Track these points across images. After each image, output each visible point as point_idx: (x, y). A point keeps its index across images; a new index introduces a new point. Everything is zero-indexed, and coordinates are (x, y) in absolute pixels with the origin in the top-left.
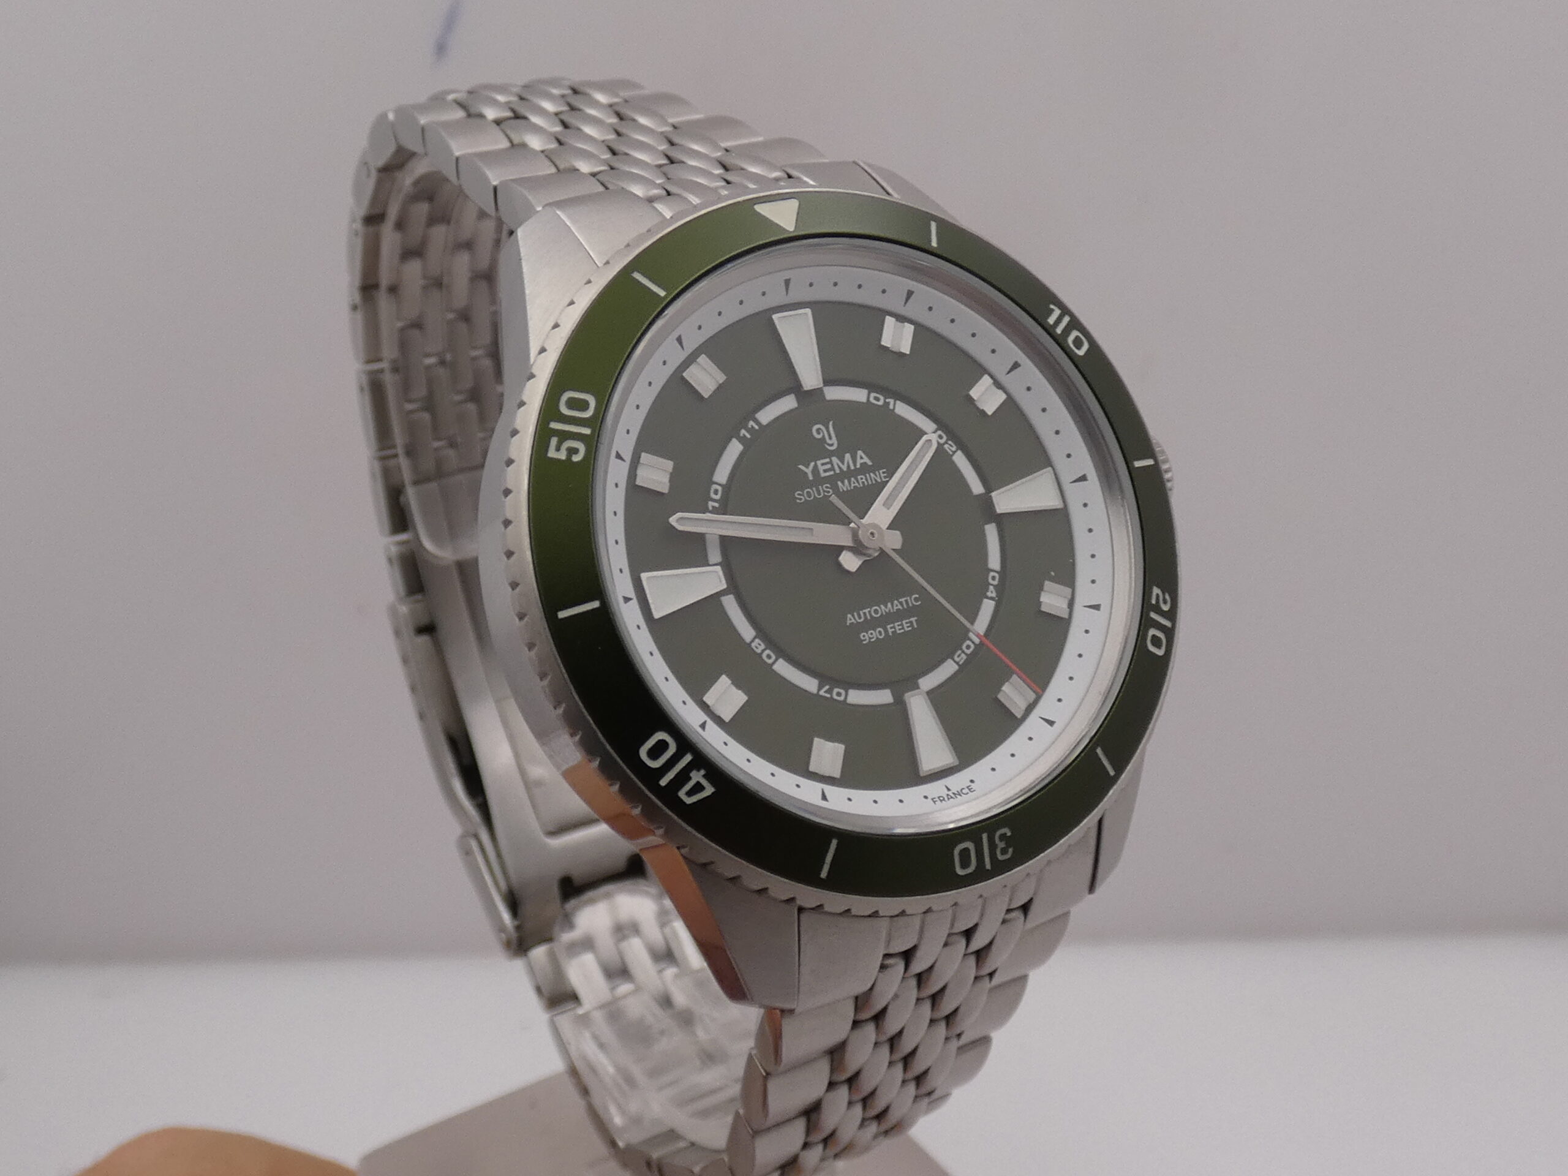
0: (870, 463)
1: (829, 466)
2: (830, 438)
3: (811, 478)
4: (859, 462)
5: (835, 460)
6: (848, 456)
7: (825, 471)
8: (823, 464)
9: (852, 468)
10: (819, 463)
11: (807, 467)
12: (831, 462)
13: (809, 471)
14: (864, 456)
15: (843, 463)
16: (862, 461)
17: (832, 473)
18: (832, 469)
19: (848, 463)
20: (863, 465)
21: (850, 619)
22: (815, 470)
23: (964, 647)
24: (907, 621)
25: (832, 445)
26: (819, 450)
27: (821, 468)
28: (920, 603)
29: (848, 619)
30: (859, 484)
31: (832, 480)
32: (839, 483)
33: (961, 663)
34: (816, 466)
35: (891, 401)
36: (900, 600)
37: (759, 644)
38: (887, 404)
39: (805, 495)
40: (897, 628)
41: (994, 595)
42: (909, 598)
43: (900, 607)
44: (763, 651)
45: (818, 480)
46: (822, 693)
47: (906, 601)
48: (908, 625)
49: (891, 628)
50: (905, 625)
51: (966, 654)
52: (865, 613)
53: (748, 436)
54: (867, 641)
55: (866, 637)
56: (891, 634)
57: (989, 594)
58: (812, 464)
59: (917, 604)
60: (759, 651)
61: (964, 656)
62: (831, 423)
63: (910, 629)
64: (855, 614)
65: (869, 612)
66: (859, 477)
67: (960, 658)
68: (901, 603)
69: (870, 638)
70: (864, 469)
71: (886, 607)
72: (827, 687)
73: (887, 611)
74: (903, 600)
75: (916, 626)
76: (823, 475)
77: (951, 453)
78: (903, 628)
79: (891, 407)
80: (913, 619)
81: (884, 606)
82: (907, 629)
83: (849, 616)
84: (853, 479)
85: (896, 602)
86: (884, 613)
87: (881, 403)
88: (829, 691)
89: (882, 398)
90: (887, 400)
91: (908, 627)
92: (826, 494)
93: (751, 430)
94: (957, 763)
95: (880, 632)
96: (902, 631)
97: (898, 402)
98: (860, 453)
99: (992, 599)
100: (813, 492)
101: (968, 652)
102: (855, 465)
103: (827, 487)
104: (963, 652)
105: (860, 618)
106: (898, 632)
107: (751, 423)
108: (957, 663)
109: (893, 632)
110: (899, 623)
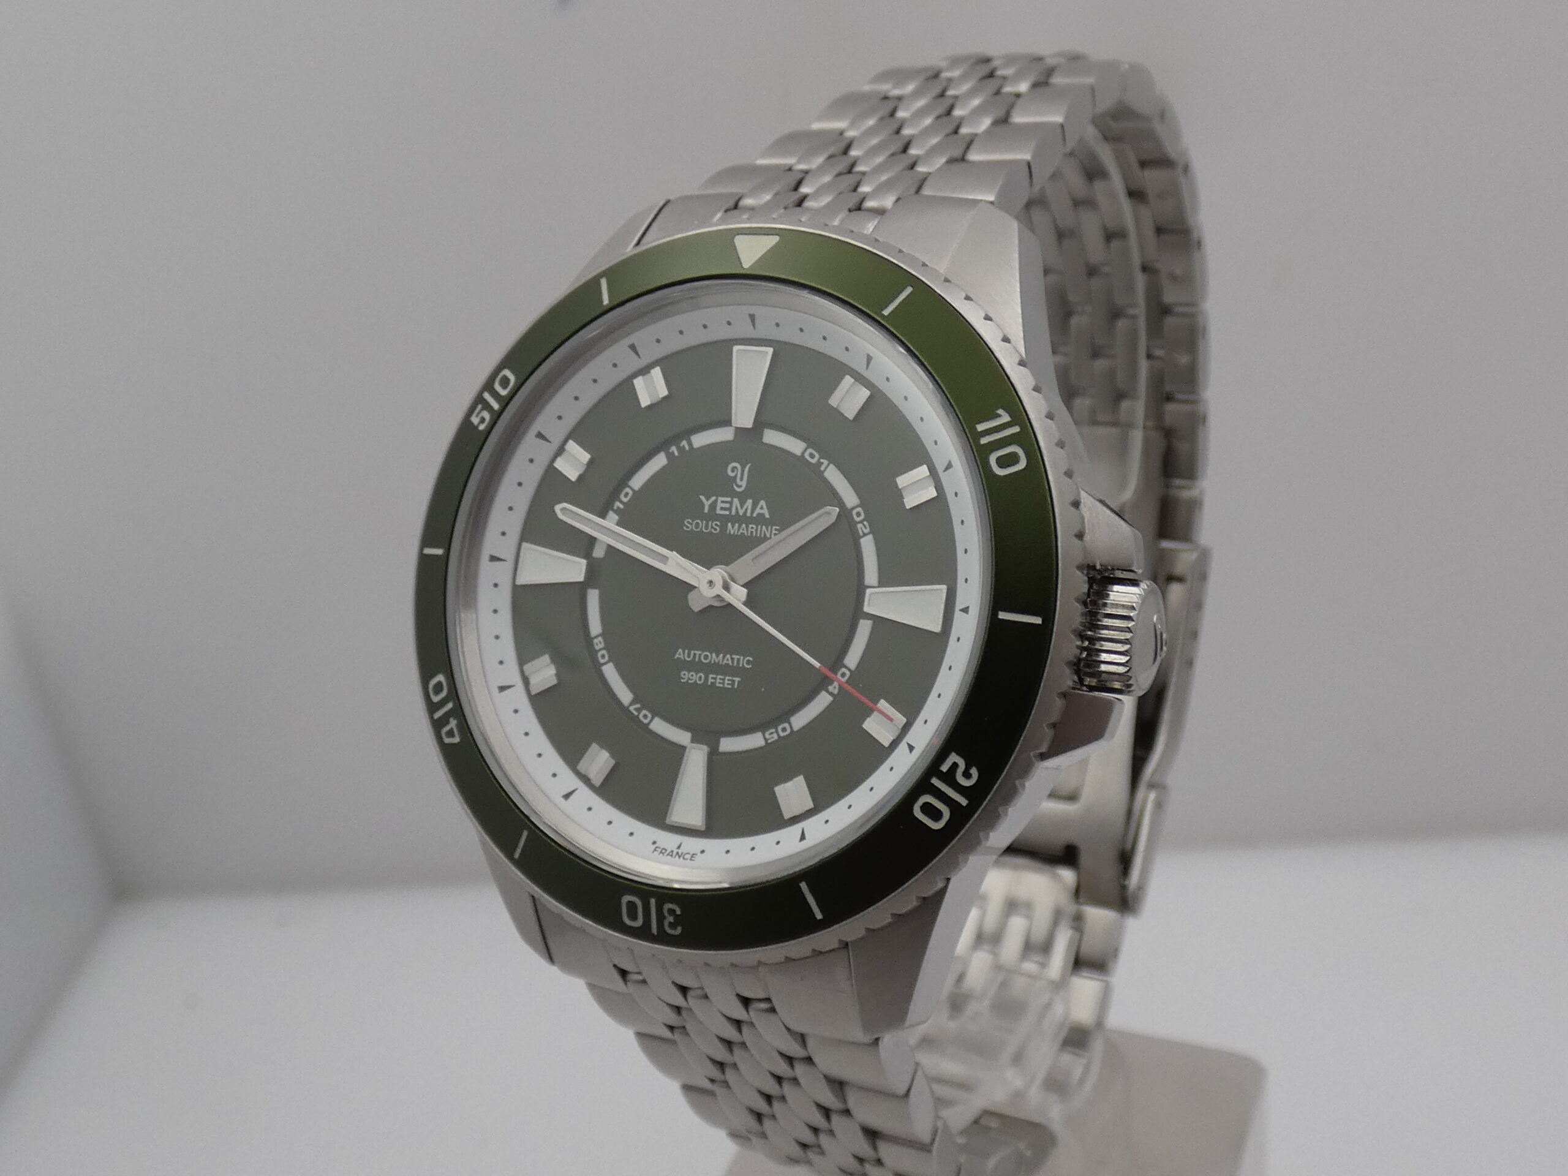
0: (767, 516)
1: (727, 505)
2: (742, 479)
3: (706, 511)
4: (758, 511)
5: (736, 501)
6: (749, 502)
7: (722, 509)
8: (722, 502)
9: (749, 514)
10: (720, 499)
11: (707, 500)
12: (731, 503)
13: (707, 504)
14: (765, 507)
15: (742, 508)
16: (762, 511)
17: (727, 513)
18: (730, 509)
19: (746, 510)
20: (761, 515)
21: (680, 654)
22: (713, 506)
23: (780, 728)
24: (730, 678)
25: (739, 486)
26: (726, 487)
27: (719, 505)
28: (751, 666)
29: (678, 653)
30: (747, 533)
31: (724, 520)
32: (729, 524)
33: (769, 741)
34: (716, 501)
35: (826, 462)
36: (734, 656)
37: (600, 643)
38: (820, 464)
39: (694, 525)
40: (718, 681)
41: (836, 692)
42: (742, 658)
43: (730, 662)
44: (601, 649)
45: (712, 516)
46: (632, 708)
47: (738, 660)
48: (730, 682)
49: (712, 678)
50: (726, 682)
51: (778, 735)
52: (695, 654)
53: (676, 454)
54: (685, 681)
55: (687, 676)
56: (709, 683)
57: (830, 688)
58: (714, 498)
59: (749, 667)
60: (597, 648)
61: (775, 737)
62: (749, 465)
63: (730, 687)
64: (686, 651)
65: (700, 655)
66: (750, 526)
67: (772, 735)
68: (732, 659)
69: (689, 679)
70: (760, 520)
71: (717, 656)
72: (638, 706)
73: (717, 661)
74: (736, 657)
75: (736, 686)
76: (719, 512)
77: (861, 534)
78: (723, 683)
79: (822, 468)
80: (737, 679)
81: (716, 654)
82: (726, 686)
83: (680, 650)
84: (744, 525)
85: (728, 656)
86: (713, 662)
87: (814, 461)
88: (639, 710)
89: (817, 456)
90: (822, 460)
91: (728, 684)
92: (713, 530)
93: (681, 450)
94: (703, 829)
95: (700, 677)
96: (721, 685)
97: (832, 466)
98: (763, 503)
99: (831, 694)
100: (702, 524)
101: (782, 734)
102: (752, 512)
103: (716, 525)
104: (777, 732)
105: (689, 656)
106: (718, 685)
107: (684, 443)
108: (766, 740)
109: (712, 683)
110: (722, 677)
